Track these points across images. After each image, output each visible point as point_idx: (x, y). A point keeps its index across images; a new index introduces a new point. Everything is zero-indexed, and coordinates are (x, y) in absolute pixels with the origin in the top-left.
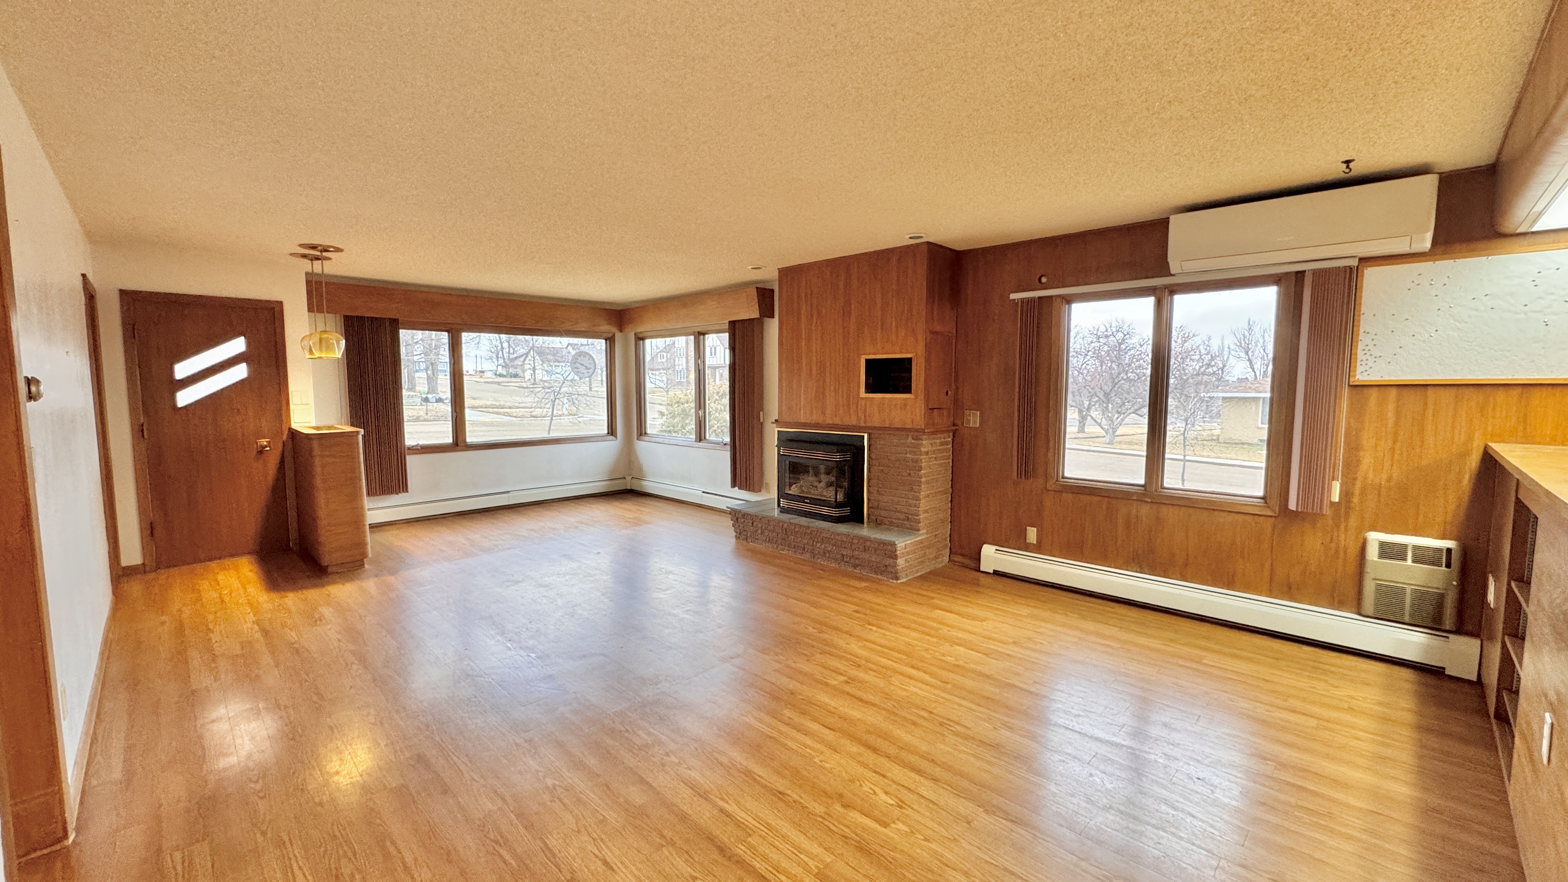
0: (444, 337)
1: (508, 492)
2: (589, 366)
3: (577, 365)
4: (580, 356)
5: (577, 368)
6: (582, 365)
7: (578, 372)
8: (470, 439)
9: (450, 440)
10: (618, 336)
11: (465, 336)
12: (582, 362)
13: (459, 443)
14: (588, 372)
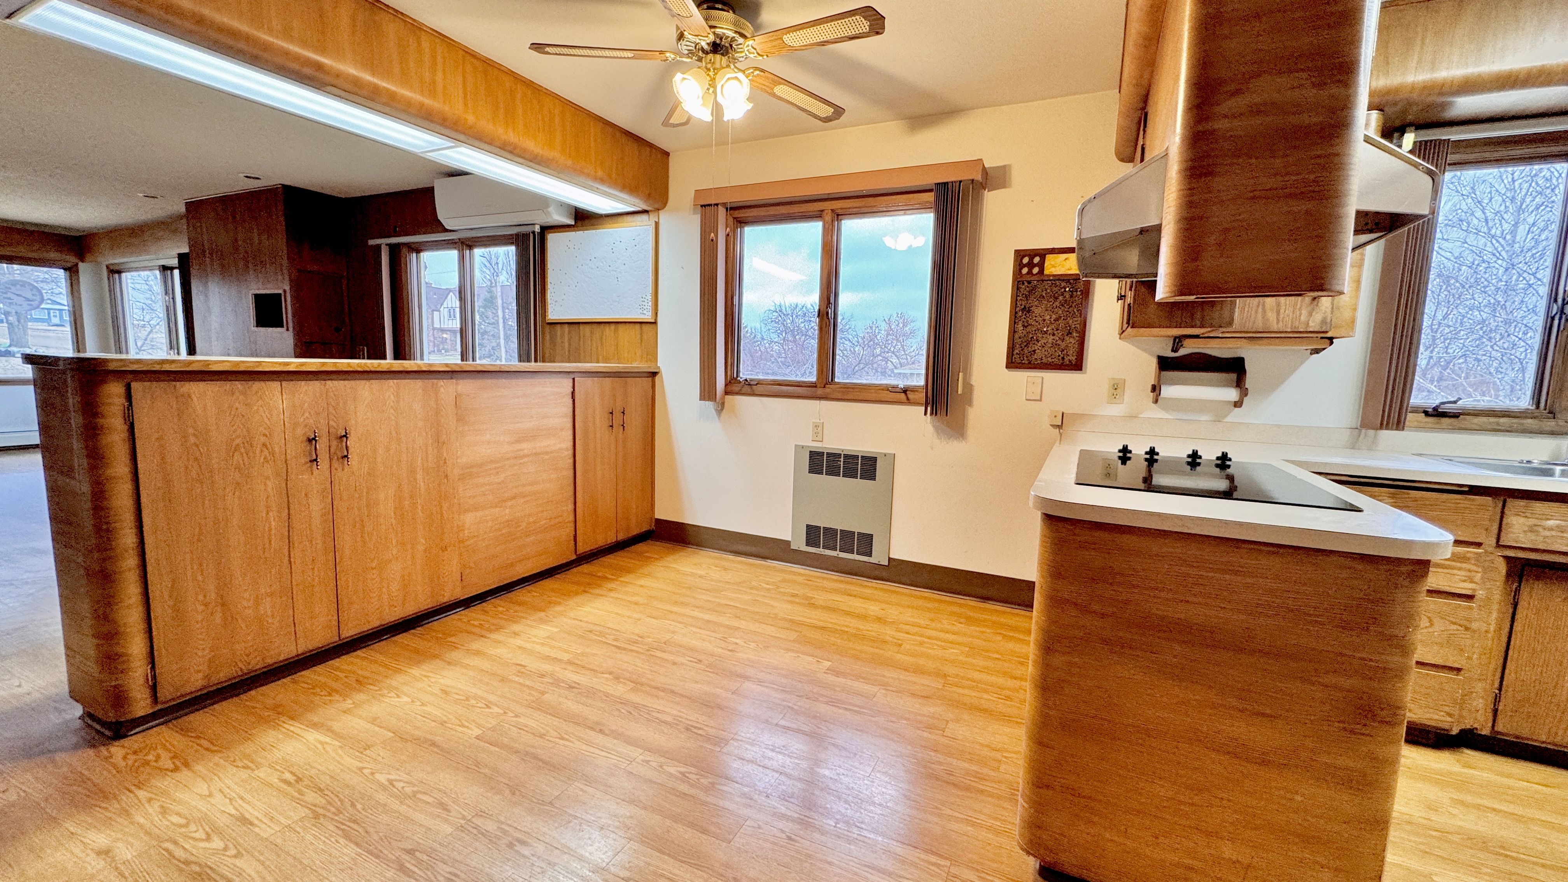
5: (10, 299)
7: (10, 303)
10: (84, 267)
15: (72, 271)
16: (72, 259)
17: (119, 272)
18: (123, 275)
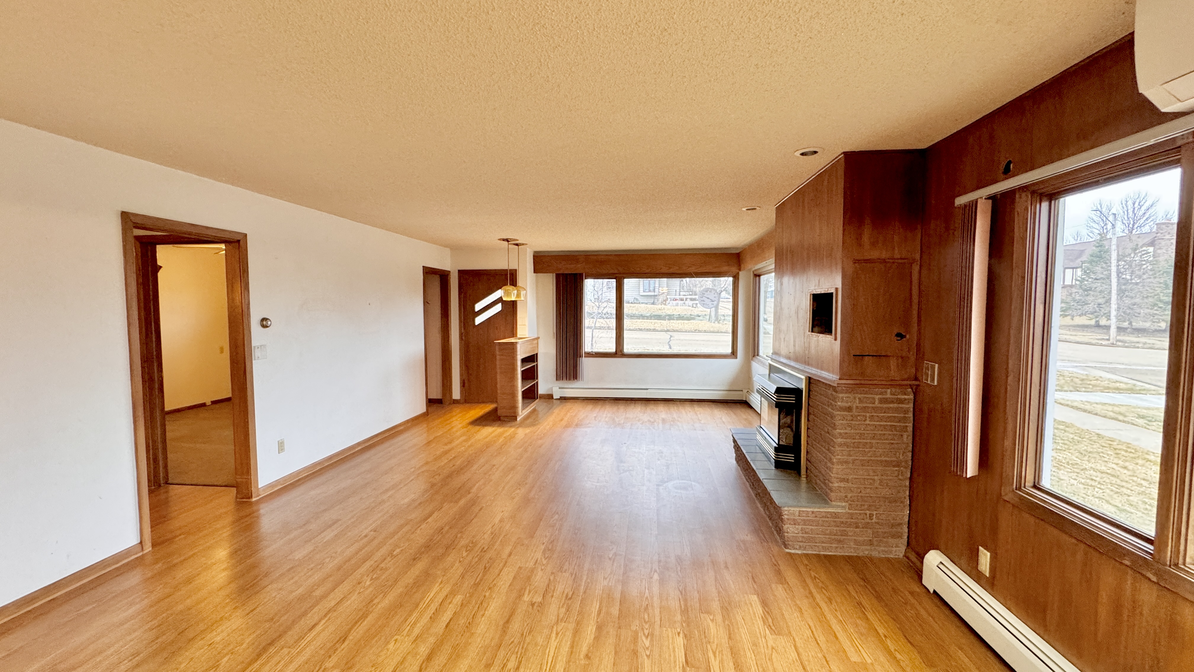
0: (614, 281)
1: (647, 389)
2: (713, 299)
3: (704, 298)
4: (707, 291)
5: (704, 301)
6: (708, 298)
7: (704, 304)
8: (628, 348)
9: (613, 349)
10: (741, 274)
11: (626, 281)
12: (707, 296)
13: (619, 353)
14: (713, 304)
15: (736, 278)
16: (734, 270)
17: (759, 276)
18: (762, 277)
